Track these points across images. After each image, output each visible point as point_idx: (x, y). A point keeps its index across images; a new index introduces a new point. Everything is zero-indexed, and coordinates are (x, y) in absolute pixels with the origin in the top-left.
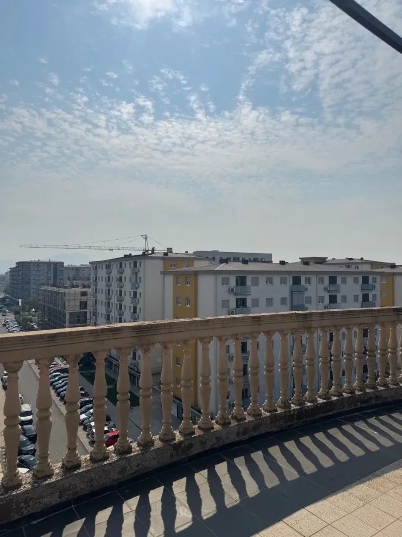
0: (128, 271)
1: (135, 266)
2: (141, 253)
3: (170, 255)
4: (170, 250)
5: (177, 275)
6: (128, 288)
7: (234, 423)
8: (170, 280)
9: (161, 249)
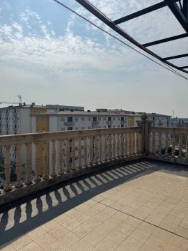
0: (11, 114)
1: (15, 111)
2: (18, 105)
3: (34, 106)
4: (33, 104)
5: (38, 117)
6: (11, 123)
7: (72, 171)
8: (34, 119)
9: (29, 103)
